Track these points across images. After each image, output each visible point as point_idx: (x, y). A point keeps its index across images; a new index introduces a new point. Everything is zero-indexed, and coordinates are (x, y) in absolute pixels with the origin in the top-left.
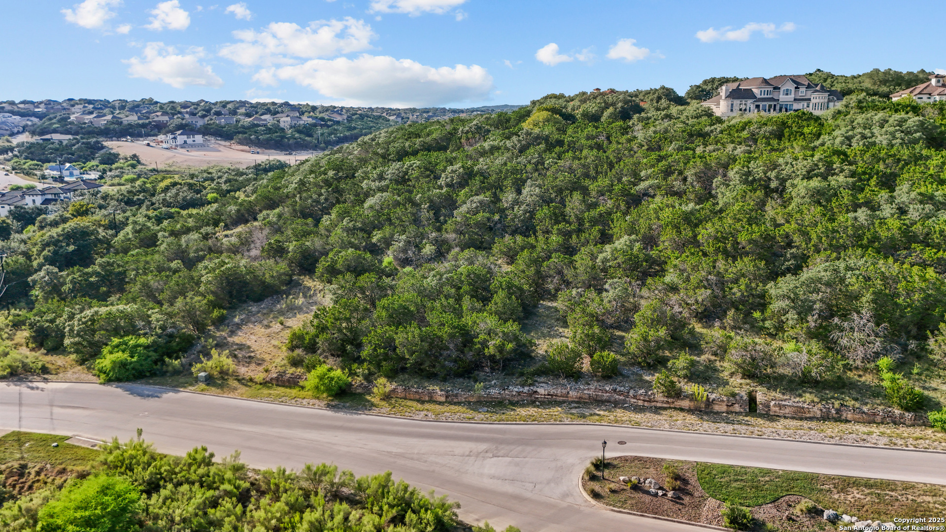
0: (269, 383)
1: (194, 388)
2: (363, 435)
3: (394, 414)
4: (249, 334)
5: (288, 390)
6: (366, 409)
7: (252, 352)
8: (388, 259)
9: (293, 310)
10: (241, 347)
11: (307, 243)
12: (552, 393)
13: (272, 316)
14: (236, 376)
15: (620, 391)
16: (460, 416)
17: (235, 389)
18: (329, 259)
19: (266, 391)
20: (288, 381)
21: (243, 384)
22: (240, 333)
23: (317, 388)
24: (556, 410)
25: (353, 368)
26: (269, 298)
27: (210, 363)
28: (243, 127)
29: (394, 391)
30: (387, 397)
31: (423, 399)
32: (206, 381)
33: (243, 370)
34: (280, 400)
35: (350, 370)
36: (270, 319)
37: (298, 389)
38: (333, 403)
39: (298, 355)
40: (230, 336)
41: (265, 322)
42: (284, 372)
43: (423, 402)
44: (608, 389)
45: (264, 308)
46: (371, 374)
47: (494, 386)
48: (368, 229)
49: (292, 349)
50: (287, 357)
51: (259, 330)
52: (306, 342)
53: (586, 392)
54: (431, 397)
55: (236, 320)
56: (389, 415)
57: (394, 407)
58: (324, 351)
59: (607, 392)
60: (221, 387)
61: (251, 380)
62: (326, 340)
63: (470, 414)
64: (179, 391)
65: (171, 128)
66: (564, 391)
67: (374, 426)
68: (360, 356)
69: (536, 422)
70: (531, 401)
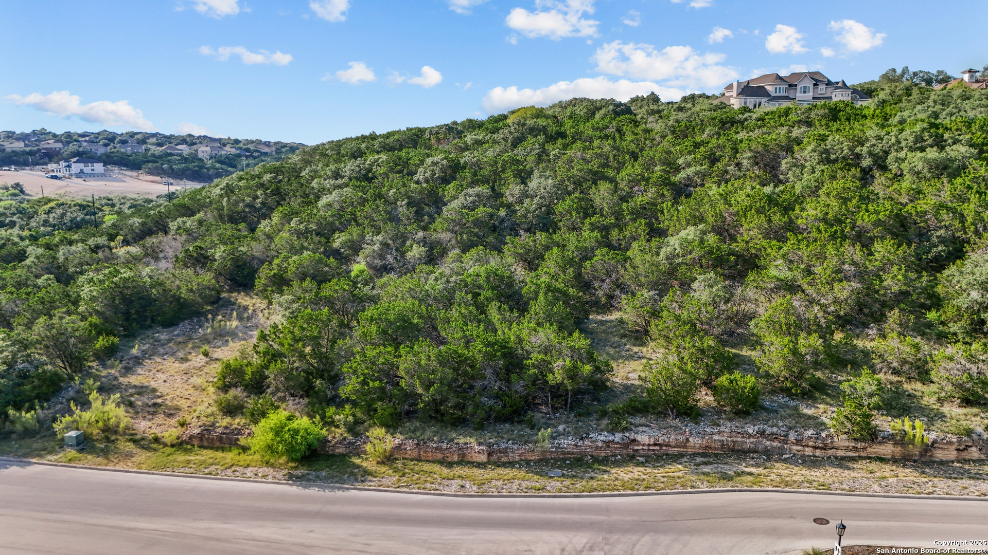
0: (187, 443)
1: (55, 457)
2: (360, 527)
3: (407, 486)
4: (154, 371)
5: (219, 454)
6: (356, 480)
7: (159, 397)
8: (358, 267)
9: (223, 336)
10: (141, 390)
11: (241, 249)
12: (661, 442)
13: (190, 345)
14: (132, 435)
15: (772, 434)
16: (520, 485)
17: (129, 455)
18: (275, 267)
19: (181, 457)
20: (220, 439)
21: (143, 447)
22: (140, 371)
23: (270, 448)
24: (677, 470)
25: (328, 414)
26: (187, 322)
27: (87, 415)
28: (153, 155)
29: (398, 447)
30: (388, 459)
31: (449, 460)
32: (78, 445)
33: (143, 426)
34: (207, 471)
35: (323, 418)
36: (187, 350)
37: (236, 451)
38: (298, 473)
39: (235, 397)
40: (124, 375)
41: (181, 354)
42: (213, 425)
43: (450, 465)
44: (751, 431)
45: (178, 335)
46: (358, 422)
47: (566, 434)
48: (326, 232)
49: (225, 388)
50: (216, 402)
51: (172, 365)
52: (247, 377)
53: (716, 437)
54: (464, 455)
55: (134, 351)
56: (397, 488)
57: (404, 475)
58: (278, 389)
59: (750, 436)
60: (105, 453)
61: (156, 440)
62: (282, 372)
63: (536, 481)
64: (30, 464)
65: (65, 155)
66: (681, 438)
67: (375, 510)
68: (337, 396)
69: (653, 491)
70: (628, 455)
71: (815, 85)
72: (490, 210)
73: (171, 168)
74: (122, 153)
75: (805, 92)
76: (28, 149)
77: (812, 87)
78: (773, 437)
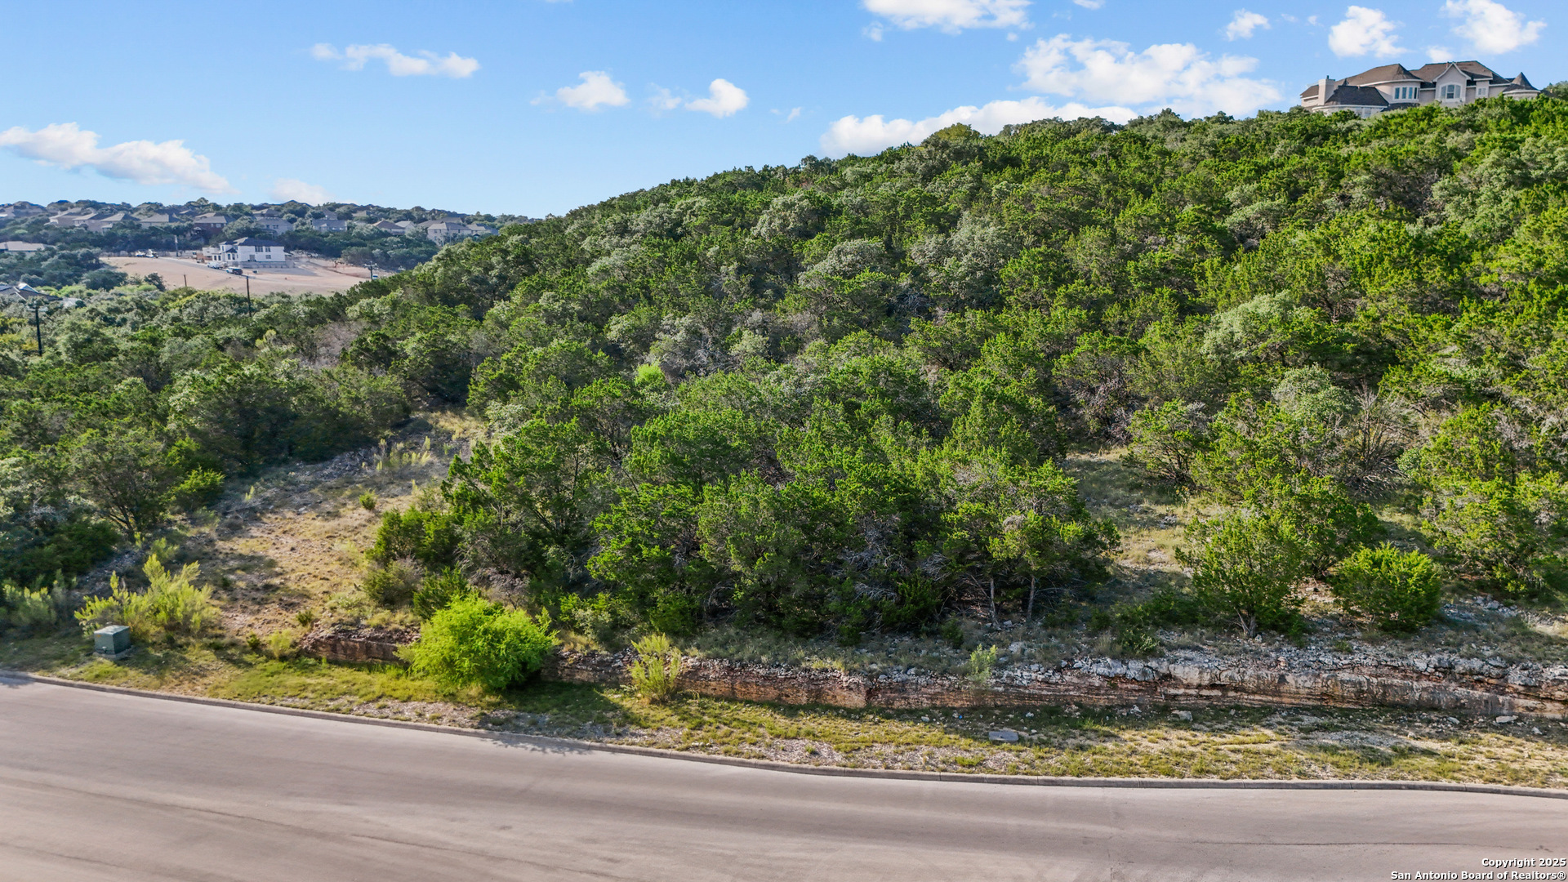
0: (309, 654)
1: (74, 671)
2: (601, 825)
3: (704, 748)
4: (278, 532)
5: (363, 676)
6: (607, 732)
7: (278, 575)
9: (402, 477)
10: (250, 563)
11: (453, 338)
12: (1224, 680)
13: (348, 492)
14: (217, 636)
15: (1471, 672)
16: (930, 755)
17: (202, 672)
19: (293, 679)
20: (367, 649)
21: (230, 660)
22: (254, 531)
23: (449, 663)
24: (1264, 738)
25: (564, 608)
26: (347, 455)
27: (140, 601)
28: (360, 235)
29: (693, 674)
30: (673, 695)
31: (790, 701)
32: (117, 651)
33: (241, 624)
34: (332, 705)
35: (555, 613)
36: (341, 499)
37: (393, 672)
38: (500, 714)
39: (401, 575)
40: (225, 537)
41: (328, 507)
42: (356, 622)
43: (792, 711)
44: (1422, 666)
45: (330, 476)
46: (619, 625)
47: (1025, 659)
48: (597, 314)
49: (384, 560)
50: (367, 582)
51: (311, 525)
52: (428, 541)
53: (1344, 676)
54: (819, 693)
55: (250, 499)
56: (685, 751)
57: (699, 726)
58: (477, 562)
59: (1420, 675)
60: (159, 667)
61: (256, 647)
62: (486, 529)
63: (965, 749)
64: (28, 680)
65: (228, 234)
66: (1268, 675)
67: (638, 791)
68: (586, 577)
69: (1216, 779)
70: (1155, 706)
71: (1469, 83)
72: (882, 276)
73: (385, 254)
74: (314, 232)
75: (1451, 96)
76: (174, 225)
77: (1463, 86)
78: (1474, 679)
